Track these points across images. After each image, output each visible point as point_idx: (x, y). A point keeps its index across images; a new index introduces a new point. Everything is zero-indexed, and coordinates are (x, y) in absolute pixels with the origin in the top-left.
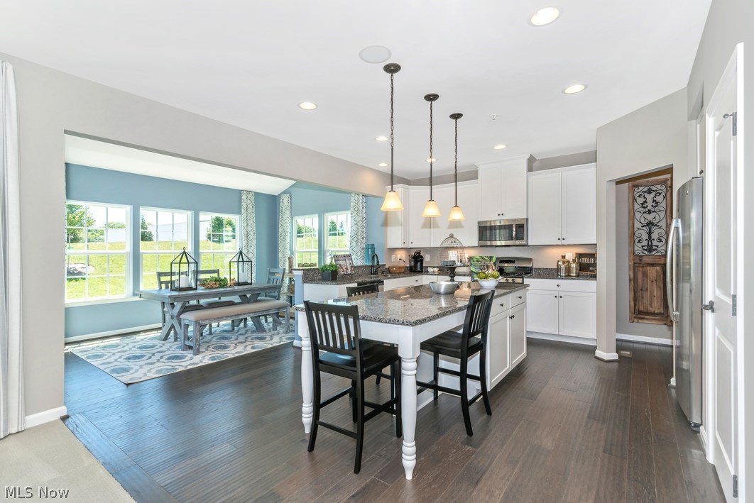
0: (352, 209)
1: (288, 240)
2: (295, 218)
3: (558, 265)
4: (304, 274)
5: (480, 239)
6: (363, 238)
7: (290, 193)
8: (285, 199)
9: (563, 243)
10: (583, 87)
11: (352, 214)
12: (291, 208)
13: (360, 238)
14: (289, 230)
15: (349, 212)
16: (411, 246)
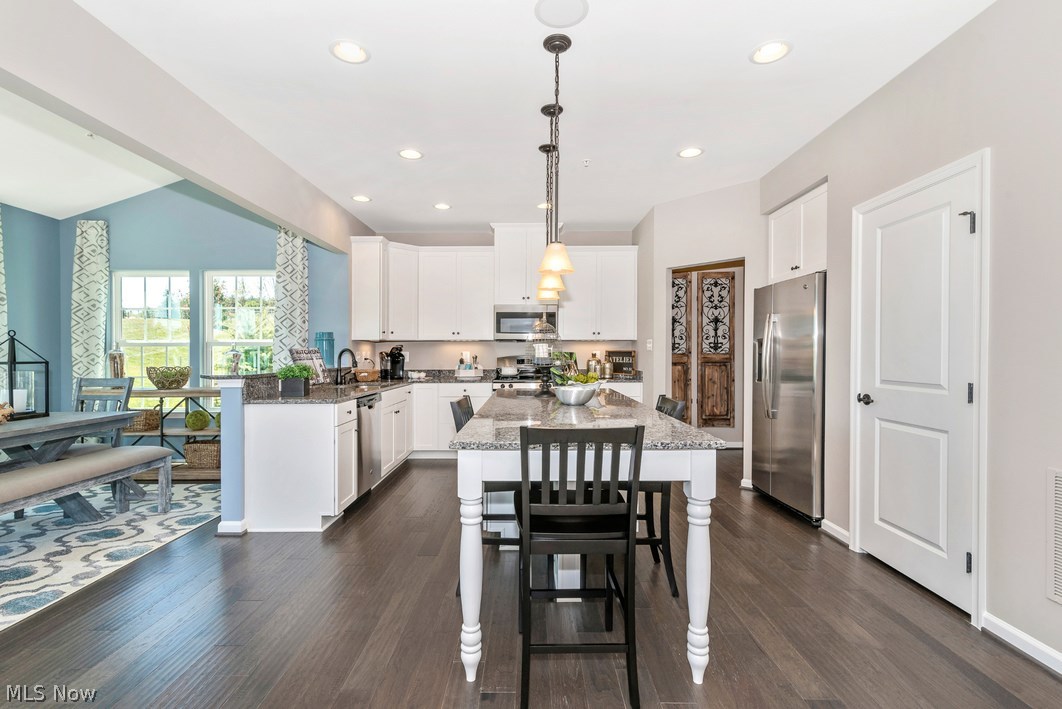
0: (279, 268)
1: (102, 319)
2: (117, 275)
3: (588, 365)
4: (248, 385)
5: (498, 330)
6: (304, 322)
7: (106, 221)
8: (93, 232)
9: (598, 339)
10: (700, 152)
11: (279, 277)
12: (108, 251)
13: (299, 321)
14: (103, 299)
15: (274, 273)
16: (391, 337)
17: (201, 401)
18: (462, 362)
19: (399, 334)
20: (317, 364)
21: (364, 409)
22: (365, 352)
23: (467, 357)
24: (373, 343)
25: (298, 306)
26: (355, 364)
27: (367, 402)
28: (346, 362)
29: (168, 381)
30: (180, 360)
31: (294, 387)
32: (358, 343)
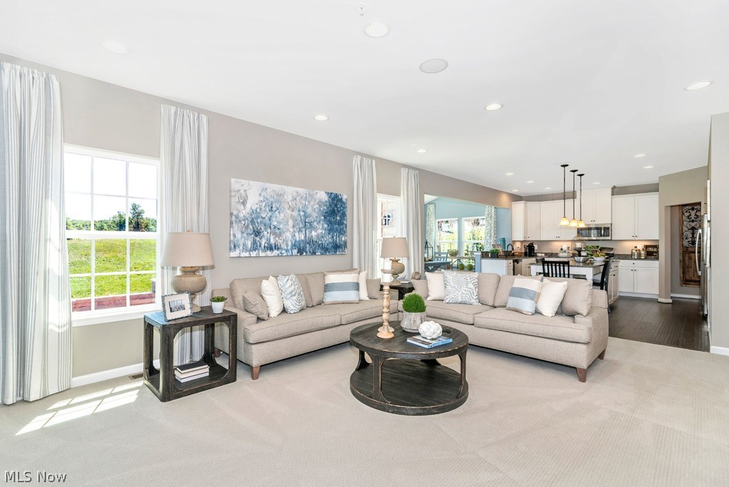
0: (487, 216)
1: (434, 234)
3: (632, 252)
5: (579, 236)
6: (495, 234)
7: (435, 204)
8: (431, 207)
9: (636, 239)
11: (486, 219)
12: (435, 213)
13: (493, 234)
16: (528, 239)
17: (461, 260)
18: (562, 249)
19: (532, 238)
20: (500, 249)
21: (516, 263)
22: (518, 245)
23: (565, 248)
24: (522, 242)
25: (493, 228)
26: (513, 249)
27: (516, 261)
28: (510, 249)
29: (454, 254)
30: (455, 247)
31: (495, 255)
32: (514, 242)
